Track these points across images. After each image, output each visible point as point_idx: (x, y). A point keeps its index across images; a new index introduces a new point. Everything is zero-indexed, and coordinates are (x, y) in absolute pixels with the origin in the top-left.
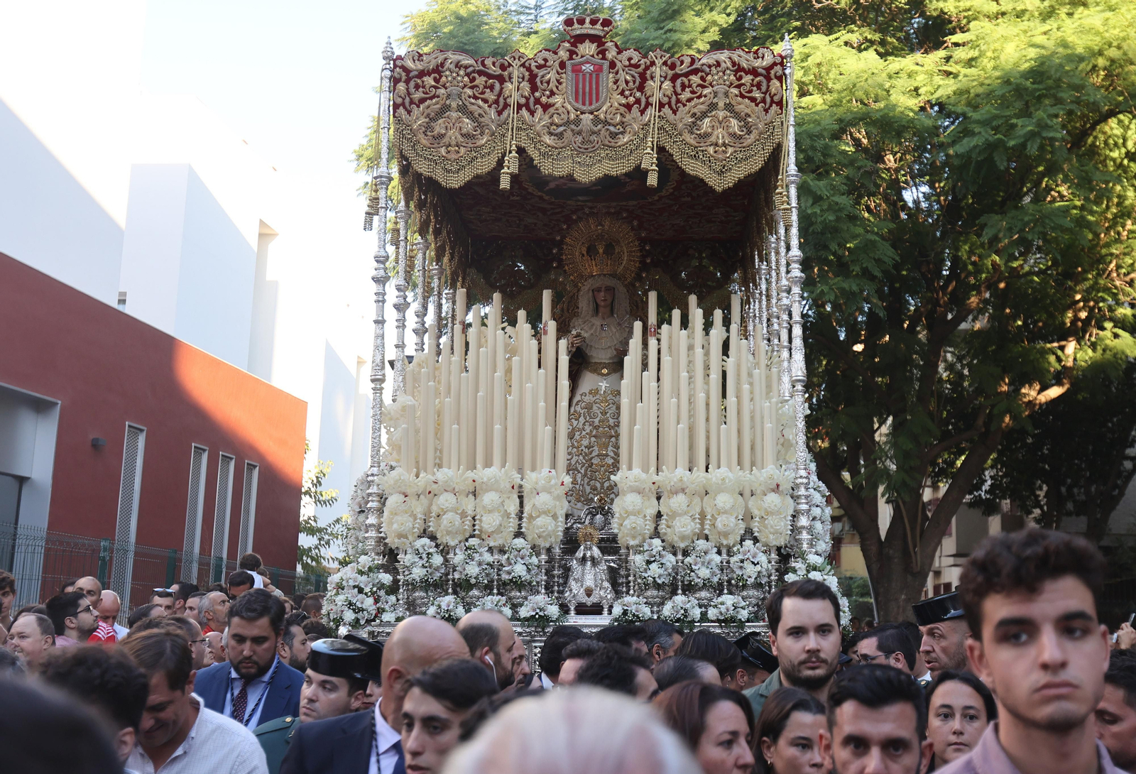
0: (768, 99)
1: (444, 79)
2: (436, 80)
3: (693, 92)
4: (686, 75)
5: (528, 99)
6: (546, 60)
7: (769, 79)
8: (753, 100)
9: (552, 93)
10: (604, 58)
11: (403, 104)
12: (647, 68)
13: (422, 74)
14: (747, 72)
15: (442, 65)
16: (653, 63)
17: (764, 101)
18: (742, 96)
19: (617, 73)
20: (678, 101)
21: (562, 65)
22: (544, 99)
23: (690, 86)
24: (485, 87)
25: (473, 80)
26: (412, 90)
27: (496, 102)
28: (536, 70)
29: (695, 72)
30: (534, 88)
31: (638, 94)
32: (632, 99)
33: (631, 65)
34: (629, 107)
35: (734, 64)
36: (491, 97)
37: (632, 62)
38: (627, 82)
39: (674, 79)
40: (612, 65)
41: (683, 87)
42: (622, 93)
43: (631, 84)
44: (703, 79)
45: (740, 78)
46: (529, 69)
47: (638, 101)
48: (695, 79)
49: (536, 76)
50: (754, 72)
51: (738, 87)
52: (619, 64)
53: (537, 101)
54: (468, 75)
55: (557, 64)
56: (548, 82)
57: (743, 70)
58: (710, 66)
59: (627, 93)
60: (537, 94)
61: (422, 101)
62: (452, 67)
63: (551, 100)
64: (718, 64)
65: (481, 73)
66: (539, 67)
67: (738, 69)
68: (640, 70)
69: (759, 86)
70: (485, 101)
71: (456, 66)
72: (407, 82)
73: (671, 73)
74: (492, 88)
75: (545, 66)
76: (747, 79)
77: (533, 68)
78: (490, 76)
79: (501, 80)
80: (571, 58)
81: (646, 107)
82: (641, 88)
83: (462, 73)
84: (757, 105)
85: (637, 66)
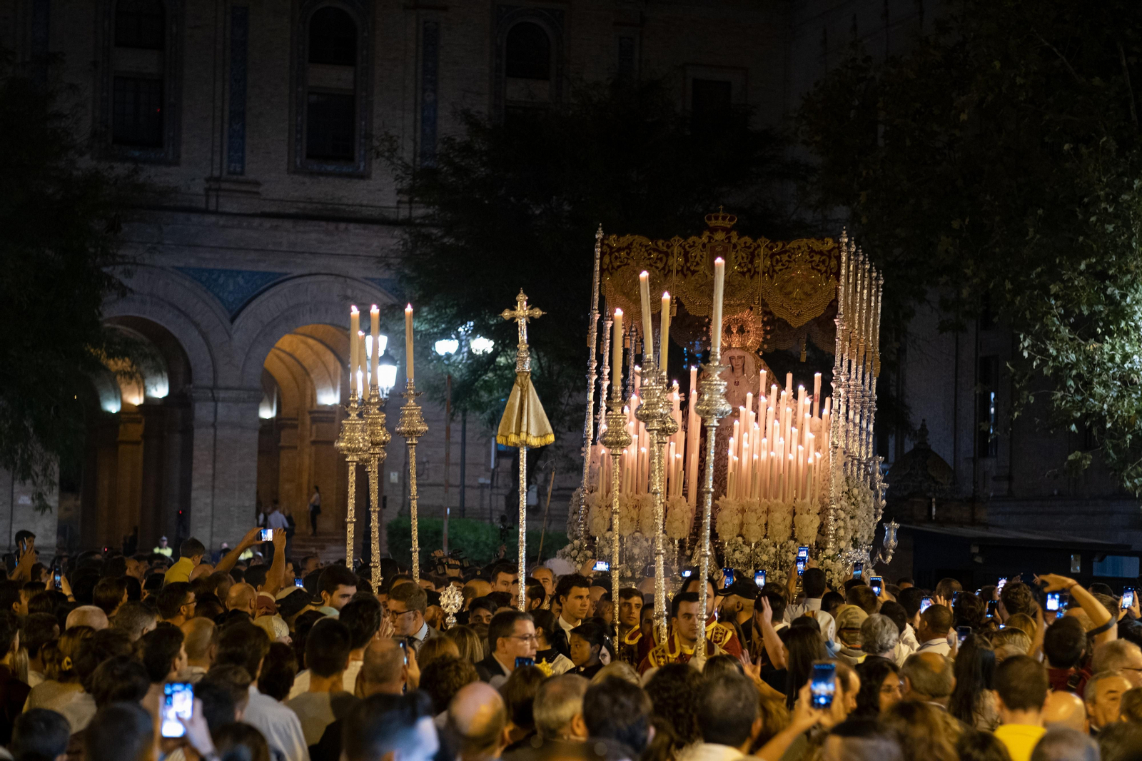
0: (829, 271)
1: (632, 254)
2: (628, 254)
3: (783, 265)
4: (779, 254)
5: (683, 267)
6: (694, 242)
7: (830, 258)
8: (819, 271)
9: (698, 264)
10: (730, 242)
11: (608, 269)
12: (755, 249)
13: (619, 250)
14: (817, 253)
15: (632, 244)
16: (759, 246)
17: (826, 272)
18: (813, 268)
19: (737, 252)
20: (774, 271)
21: (704, 246)
22: (692, 268)
23: (781, 261)
24: (657, 259)
25: (650, 254)
26: (613, 260)
27: (664, 268)
28: (688, 249)
29: (785, 252)
30: (686, 260)
31: (750, 266)
32: (745, 269)
33: (745, 247)
34: (743, 274)
35: (809, 247)
36: (660, 265)
37: (747, 245)
38: (743, 258)
39: (772, 256)
40: (735, 246)
41: (777, 261)
42: (740, 265)
43: (745, 260)
44: (789, 257)
45: (812, 257)
46: (684, 248)
47: (749, 270)
48: (785, 258)
49: (688, 252)
50: (821, 253)
51: (811, 262)
52: (739, 248)
53: (688, 269)
54: (647, 251)
55: (700, 246)
56: (695, 257)
57: (814, 251)
58: (794, 249)
59: (743, 265)
60: (688, 265)
61: (619, 267)
62: (638, 246)
63: (696, 269)
64: (799, 248)
65: (655, 250)
66: (690, 247)
67: (812, 251)
68: (751, 250)
69: (823, 262)
70: (657, 268)
71: (640, 245)
72: (611, 254)
73: (770, 253)
74: (661, 259)
75: (693, 246)
76: (817, 258)
77: (687, 247)
78: (660, 252)
79: (667, 254)
80: (709, 242)
81: (754, 274)
82: (751, 262)
83: (643, 250)
84: (822, 274)
85: (749, 247)
